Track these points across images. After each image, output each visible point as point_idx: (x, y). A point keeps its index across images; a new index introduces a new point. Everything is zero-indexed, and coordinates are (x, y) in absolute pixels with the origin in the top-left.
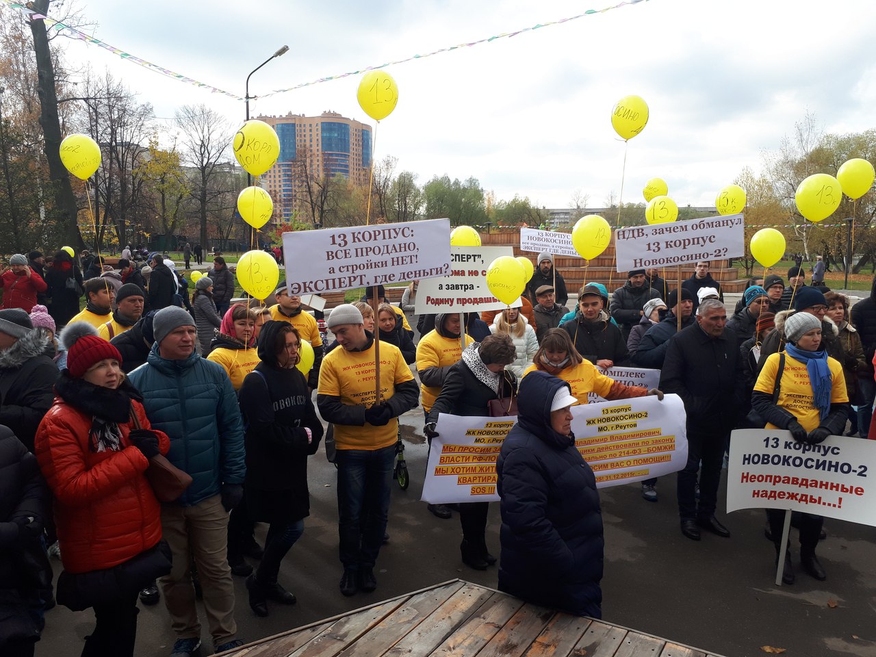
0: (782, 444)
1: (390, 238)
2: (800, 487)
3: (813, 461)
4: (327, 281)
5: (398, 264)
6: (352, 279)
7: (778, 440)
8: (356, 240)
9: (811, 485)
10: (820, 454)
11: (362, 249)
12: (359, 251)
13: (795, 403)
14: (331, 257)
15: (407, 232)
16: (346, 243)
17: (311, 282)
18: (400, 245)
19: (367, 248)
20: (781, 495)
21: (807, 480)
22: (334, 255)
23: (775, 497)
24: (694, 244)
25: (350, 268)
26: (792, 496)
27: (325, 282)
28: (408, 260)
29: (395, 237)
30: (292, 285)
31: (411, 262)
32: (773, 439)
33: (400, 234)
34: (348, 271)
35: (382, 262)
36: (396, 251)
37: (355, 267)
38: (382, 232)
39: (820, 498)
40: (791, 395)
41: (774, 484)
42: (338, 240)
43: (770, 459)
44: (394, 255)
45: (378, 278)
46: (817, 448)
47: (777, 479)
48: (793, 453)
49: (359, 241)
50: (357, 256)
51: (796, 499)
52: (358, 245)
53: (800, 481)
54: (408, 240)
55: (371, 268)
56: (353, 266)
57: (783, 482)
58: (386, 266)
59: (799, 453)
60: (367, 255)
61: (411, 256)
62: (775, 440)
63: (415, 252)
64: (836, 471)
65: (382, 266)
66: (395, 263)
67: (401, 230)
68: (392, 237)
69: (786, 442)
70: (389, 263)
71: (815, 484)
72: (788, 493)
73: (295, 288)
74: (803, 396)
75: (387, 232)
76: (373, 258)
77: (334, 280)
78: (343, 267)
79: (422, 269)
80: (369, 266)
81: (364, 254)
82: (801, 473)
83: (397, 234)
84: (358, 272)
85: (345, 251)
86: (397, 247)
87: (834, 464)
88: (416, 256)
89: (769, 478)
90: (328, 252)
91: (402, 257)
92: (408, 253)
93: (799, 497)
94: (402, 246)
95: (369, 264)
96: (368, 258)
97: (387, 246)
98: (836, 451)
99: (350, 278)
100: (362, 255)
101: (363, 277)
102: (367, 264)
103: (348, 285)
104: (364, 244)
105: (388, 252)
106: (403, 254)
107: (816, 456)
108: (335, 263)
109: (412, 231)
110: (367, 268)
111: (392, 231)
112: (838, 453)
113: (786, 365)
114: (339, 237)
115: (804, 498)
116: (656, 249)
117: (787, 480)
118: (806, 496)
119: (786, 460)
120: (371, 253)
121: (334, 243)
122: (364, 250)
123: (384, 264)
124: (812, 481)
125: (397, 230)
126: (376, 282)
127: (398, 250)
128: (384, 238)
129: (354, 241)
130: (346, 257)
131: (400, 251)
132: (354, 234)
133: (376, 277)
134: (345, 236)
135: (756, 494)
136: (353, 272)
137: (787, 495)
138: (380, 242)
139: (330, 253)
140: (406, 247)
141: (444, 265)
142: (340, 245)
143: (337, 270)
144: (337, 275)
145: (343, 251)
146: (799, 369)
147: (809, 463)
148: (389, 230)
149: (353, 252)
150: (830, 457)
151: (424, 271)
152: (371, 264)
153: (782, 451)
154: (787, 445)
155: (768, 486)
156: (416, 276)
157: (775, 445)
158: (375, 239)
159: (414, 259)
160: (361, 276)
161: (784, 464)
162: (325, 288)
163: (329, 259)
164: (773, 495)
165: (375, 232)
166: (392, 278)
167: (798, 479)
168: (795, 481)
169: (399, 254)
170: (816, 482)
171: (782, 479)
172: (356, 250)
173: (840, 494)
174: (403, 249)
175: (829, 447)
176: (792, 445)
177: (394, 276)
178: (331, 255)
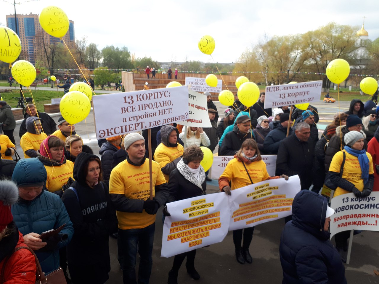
0: (350, 200)
1: (158, 98)
2: (358, 218)
3: (363, 205)
4: (122, 127)
5: (162, 114)
6: (137, 125)
7: (348, 198)
8: (139, 99)
9: (363, 217)
10: (366, 201)
11: (142, 105)
12: (141, 106)
13: (352, 177)
14: (124, 111)
15: (167, 94)
16: (133, 102)
17: (112, 129)
18: (163, 102)
19: (145, 105)
20: (349, 223)
21: (361, 215)
22: (126, 110)
23: (347, 225)
24: (300, 95)
25: (135, 118)
26: (354, 223)
27: (120, 128)
28: (168, 111)
29: (160, 97)
30: (100, 131)
31: (169, 113)
32: (346, 198)
33: (163, 95)
34: (134, 119)
35: (154, 113)
36: (161, 106)
37: (138, 117)
38: (153, 94)
39: (367, 222)
40: (350, 173)
41: (346, 219)
42: (128, 100)
43: (345, 208)
44: (160, 108)
45: (151, 123)
46: (365, 199)
47: (348, 217)
48: (355, 203)
49: (141, 100)
50: (139, 110)
51: (356, 224)
52: (140, 103)
53: (357, 216)
54: (167, 99)
55: (148, 117)
56: (137, 116)
57: (350, 217)
58: (156, 115)
59: (357, 203)
60: (145, 109)
61: (169, 109)
62: (347, 199)
63: (170, 107)
64: (374, 208)
65: (154, 116)
66: (161, 113)
67: (164, 93)
68: (159, 97)
69: (352, 199)
70: (157, 114)
71: (364, 215)
72: (353, 222)
73: (102, 134)
74: (357, 174)
75: (156, 94)
76: (149, 111)
77: (126, 126)
78: (131, 118)
79: (174, 116)
80: (146, 116)
81: (144, 108)
82: (358, 211)
83: (162, 95)
84: (140, 120)
85: (132, 107)
86: (162, 103)
87: (373, 205)
88: (172, 108)
89: (344, 217)
90: (122, 108)
91: (164, 110)
92: (168, 107)
93: (357, 223)
94: (165, 102)
95: (146, 115)
96: (146, 111)
97: (156, 103)
98: (373, 199)
99: (135, 124)
100: (142, 109)
101: (143, 123)
102: (145, 115)
103: (134, 129)
104: (143, 102)
105: (157, 107)
106: (165, 107)
107: (365, 202)
108: (127, 115)
109: (169, 93)
110: (145, 117)
111: (159, 93)
112: (374, 200)
113: (347, 158)
114: (129, 97)
115: (360, 223)
116: (283, 97)
117: (352, 216)
118: (361, 222)
119: (351, 207)
120: (147, 108)
121: (126, 102)
122: (144, 106)
123: (155, 114)
124: (363, 214)
125: (162, 93)
126: (150, 126)
127: (162, 105)
128: (155, 98)
129: (138, 100)
130: (133, 111)
131: (163, 106)
132: (137, 95)
133: (150, 123)
134: (132, 97)
135: (339, 226)
136: (137, 121)
137: (352, 223)
138: (152, 101)
139: (123, 109)
140: (167, 103)
141: (186, 114)
142: (129, 103)
143: (127, 120)
144: (128, 123)
145: (131, 107)
146: (354, 160)
147: (362, 207)
148: (157, 93)
149: (137, 107)
150: (371, 202)
151: (176, 117)
152: (147, 115)
153: (350, 203)
154: (352, 200)
155: (344, 221)
156: (171, 121)
157: (347, 201)
158: (150, 99)
159: (170, 110)
160: (142, 123)
161: (350, 209)
162: (121, 132)
163: (122, 113)
164: (346, 224)
165: (149, 94)
166: (159, 123)
167: (357, 215)
168: (355, 216)
169: (163, 108)
170: (365, 215)
171: (350, 216)
172: (139, 106)
173: (376, 219)
174: (165, 105)
175: (371, 198)
176: (354, 200)
177: (160, 121)
178: (124, 110)
